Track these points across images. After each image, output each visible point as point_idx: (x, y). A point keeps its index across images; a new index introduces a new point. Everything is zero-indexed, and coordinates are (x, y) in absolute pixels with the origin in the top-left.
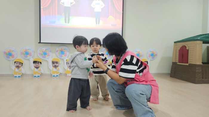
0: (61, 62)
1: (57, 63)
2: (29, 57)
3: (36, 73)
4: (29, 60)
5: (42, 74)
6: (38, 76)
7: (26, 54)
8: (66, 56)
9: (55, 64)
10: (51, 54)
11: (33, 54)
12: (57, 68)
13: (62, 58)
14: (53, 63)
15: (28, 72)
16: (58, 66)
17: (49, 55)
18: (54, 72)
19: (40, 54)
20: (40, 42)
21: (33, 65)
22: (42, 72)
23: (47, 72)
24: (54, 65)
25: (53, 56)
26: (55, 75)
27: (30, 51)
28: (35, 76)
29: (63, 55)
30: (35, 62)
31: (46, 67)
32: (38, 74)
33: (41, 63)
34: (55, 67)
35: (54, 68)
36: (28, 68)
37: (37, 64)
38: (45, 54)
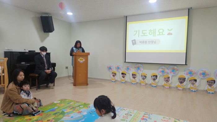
0: (137, 75)
1: (135, 75)
2: (119, 70)
3: (123, 80)
4: (119, 72)
5: (126, 82)
6: (124, 83)
7: (118, 68)
8: (141, 71)
9: (134, 76)
10: (131, 69)
11: (121, 68)
12: (135, 79)
13: (138, 72)
14: (133, 75)
15: (119, 80)
16: (136, 77)
17: (130, 70)
18: (133, 81)
19: (125, 69)
20: (125, 62)
21: (121, 75)
22: (126, 80)
23: (129, 81)
24: (133, 76)
25: (133, 71)
26: (134, 83)
27: (120, 67)
28: (122, 83)
29: (139, 70)
30: (122, 74)
31: (129, 77)
32: (124, 81)
33: (126, 74)
34: (134, 78)
35: (133, 79)
36: (119, 77)
37: (124, 75)
38: (128, 69)
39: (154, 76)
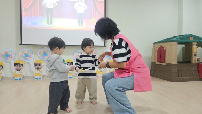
0: (43, 64)
1: (39, 65)
2: (9, 59)
3: (17, 75)
4: (9, 62)
5: (24, 77)
6: (20, 79)
7: (7, 56)
9: (38, 66)
10: (33, 55)
11: (14, 56)
12: (40, 70)
14: (36, 65)
15: (9, 75)
16: (41, 68)
17: (31, 57)
18: (36, 75)
19: (21, 56)
20: (21, 44)
21: (14, 68)
22: (24, 74)
23: (29, 75)
24: (36, 67)
25: (35, 58)
26: (38, 77)
27: (10, 53)
28: (17, 79)
29: (46, 57)
30: (16, 64)
31: (28, 70)
32: (20, 76)
33: (22, 65)
34: (38, 69)
35: (37, 71)
36: (9, 70)
37: (19, 67)
38: (26, 56)
39: (68, 63)
